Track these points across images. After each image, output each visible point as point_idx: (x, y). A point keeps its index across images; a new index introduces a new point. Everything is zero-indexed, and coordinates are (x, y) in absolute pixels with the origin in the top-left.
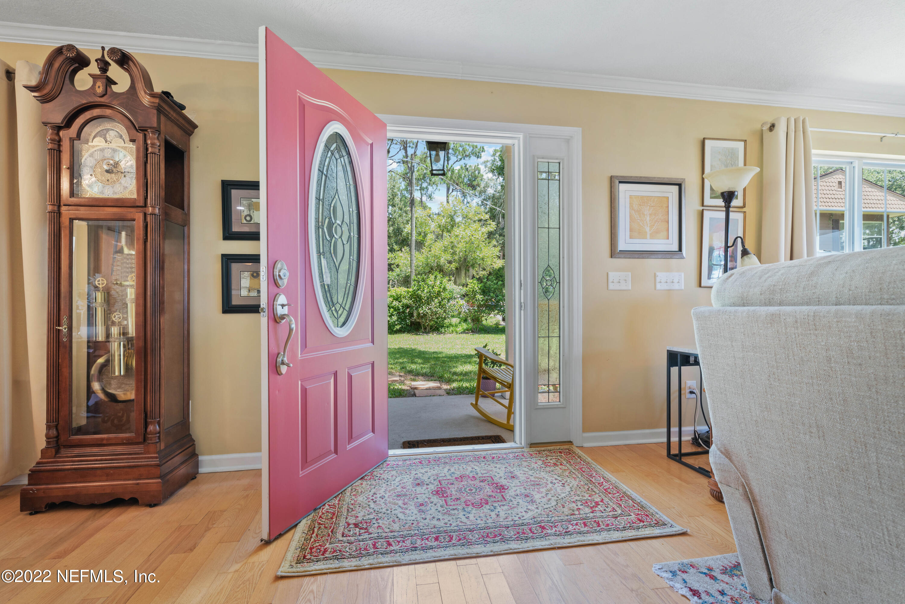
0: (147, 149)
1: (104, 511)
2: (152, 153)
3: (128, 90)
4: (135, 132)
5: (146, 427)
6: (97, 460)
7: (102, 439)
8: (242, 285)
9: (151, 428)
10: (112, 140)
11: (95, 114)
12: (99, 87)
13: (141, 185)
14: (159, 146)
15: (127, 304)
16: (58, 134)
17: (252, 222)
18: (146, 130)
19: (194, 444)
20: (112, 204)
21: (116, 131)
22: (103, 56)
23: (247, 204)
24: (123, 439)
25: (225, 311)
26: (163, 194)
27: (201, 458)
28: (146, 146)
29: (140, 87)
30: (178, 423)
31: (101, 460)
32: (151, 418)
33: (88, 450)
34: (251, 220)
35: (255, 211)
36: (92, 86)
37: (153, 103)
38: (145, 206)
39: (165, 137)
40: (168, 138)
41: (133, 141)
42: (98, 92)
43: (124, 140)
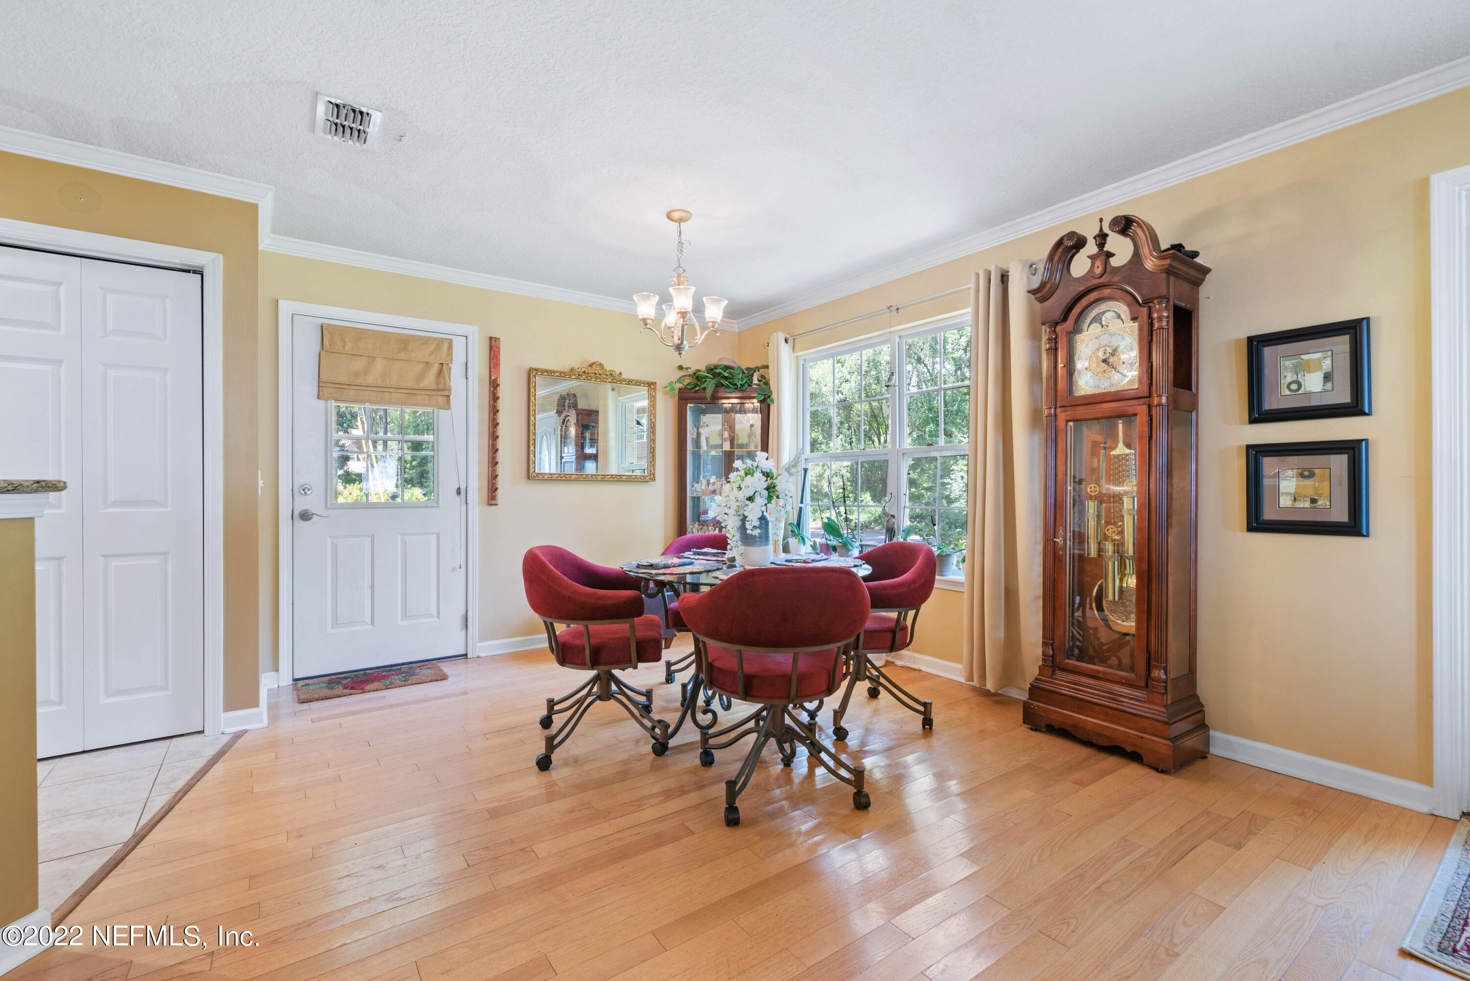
0: (1151, 325)
1: (1103, 755)
2: (1160, 329)
3: (1130, 260)
4: (1137, 307)
5: (1149, 671)
6: (1093, 694)
7: (1098, 672)
8: (1282, 490)
9: (1155, 673)
10: (1108, 323)
11: (1092, 300)
12: (1098, 267)
13: (1145, 370)
14: (1168, 317)
15: (1123, 517)
16: (1054, 331)
17: (1300, 392)
18: (1152, 302)
19: (1202, 711)
20: (1110, 399)
21: (1114, 311)
22: (1101, 229)
23: (1293, 364)
24: (1121, 677)
25: (1251, 529)
26: (1171, 377)
27: (1213, 733)
28: (1152, 321)
29: (1145, 250)
30: (1184, 675)
31: (1098, 695)
32: (1157, 660)
33: (1083, 680)
34: (1299, 389)
35: (1306, 374)
36: (1091, 268)
37: (1163, 265)
38: (1150, 395)
39: (1174, 302)
40: (1177, 302)
41: (1134, 319)
42: (1097, 273)
43: (1122, 320)
